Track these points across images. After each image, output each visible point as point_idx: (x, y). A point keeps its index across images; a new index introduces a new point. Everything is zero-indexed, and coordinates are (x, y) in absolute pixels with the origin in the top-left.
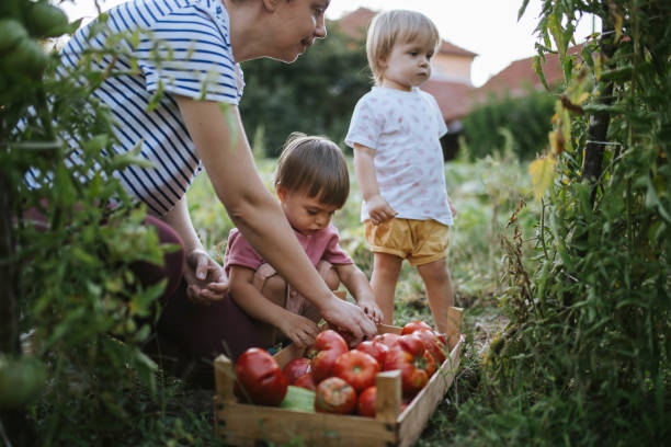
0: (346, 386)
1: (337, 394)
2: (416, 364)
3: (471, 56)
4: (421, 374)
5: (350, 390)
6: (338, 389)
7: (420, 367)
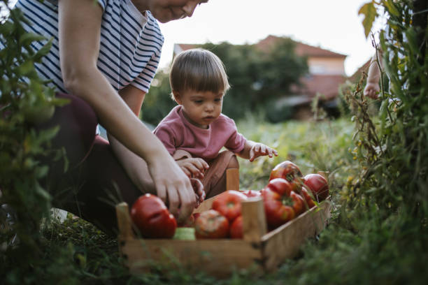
0: (218, 216)
1: (211, 223)
2: (284, 202)
3: (343, 57)
4: (288, 210)
5: (223, 219)
6: (212, 218)
7: (287, 204)
